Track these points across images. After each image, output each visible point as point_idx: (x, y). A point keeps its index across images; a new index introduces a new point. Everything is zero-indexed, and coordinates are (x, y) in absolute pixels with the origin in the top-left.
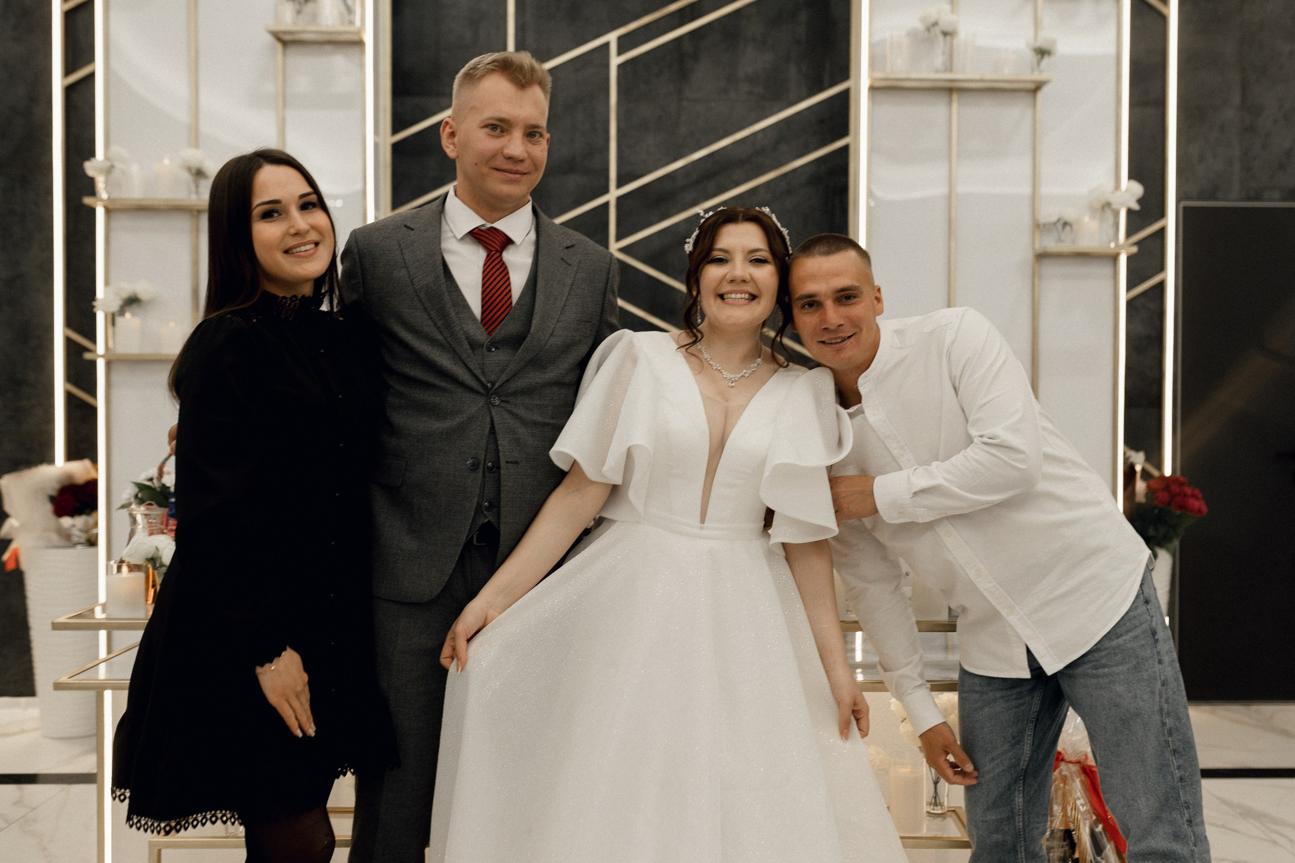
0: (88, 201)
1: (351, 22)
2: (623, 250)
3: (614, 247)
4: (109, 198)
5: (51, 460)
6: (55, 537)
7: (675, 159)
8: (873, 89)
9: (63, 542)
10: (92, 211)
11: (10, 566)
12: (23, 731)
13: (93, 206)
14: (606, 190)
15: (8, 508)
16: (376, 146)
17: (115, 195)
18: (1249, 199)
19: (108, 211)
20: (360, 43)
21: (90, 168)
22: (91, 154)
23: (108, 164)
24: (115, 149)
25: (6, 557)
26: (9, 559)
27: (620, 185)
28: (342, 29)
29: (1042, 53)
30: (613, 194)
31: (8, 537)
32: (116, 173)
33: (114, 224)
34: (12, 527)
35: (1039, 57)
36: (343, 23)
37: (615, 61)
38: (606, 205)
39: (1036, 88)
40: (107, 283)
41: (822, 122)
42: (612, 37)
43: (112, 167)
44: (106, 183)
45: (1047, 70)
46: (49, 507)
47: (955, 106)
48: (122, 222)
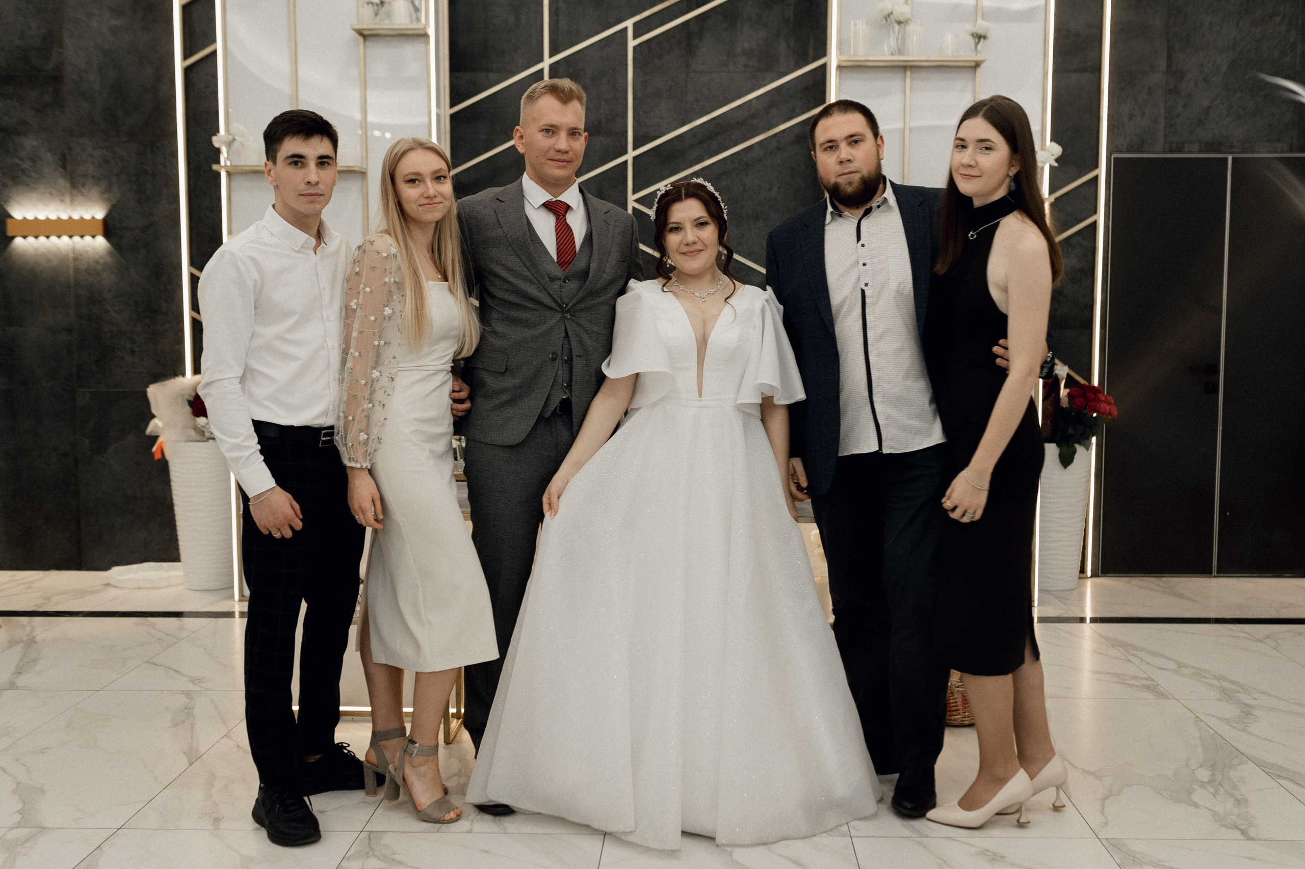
0: (215, 167)
1: (418, 20)
2: (637, 201)
3: (631, 198)
4: (231, 166)
5: (184, 374)
6: (193, 433)
7: (683, 125)
8: (840, 68)
9: (199, 437)
10: (218, 175)
11: (158, 456)
12: (170, 586)
13: (219, 171)
14: (625, 152)
15: (154, 410)
16: (438, 116)
17: (236, 163)
18: (1171, 151)
19: (229, 174)
20: (426, 36)
21: (216, 141)
22: (216, 131)
23: (231, 137)
24: (234, 126)
25: (154, 449)
26: (157, 449)
27: (635, 147)
28: (411, 27)
29: (979, 37)
30: (630, 155)
31: (153, 434)
32: (236, 145)
33: (233, 184)
34: (156, 426)
35: (977, 40)
36: (411, 22)
37: (632, 43)
38: (626, 162)
39: (977, 65)
40: (230, 232)
41: (807, 89)
42: (629, 24)
43: (234, 139)
44: (228, 153)
45: (985, 52)
46: (188, 409)
47: (908, 80)
48: (241, 183)
